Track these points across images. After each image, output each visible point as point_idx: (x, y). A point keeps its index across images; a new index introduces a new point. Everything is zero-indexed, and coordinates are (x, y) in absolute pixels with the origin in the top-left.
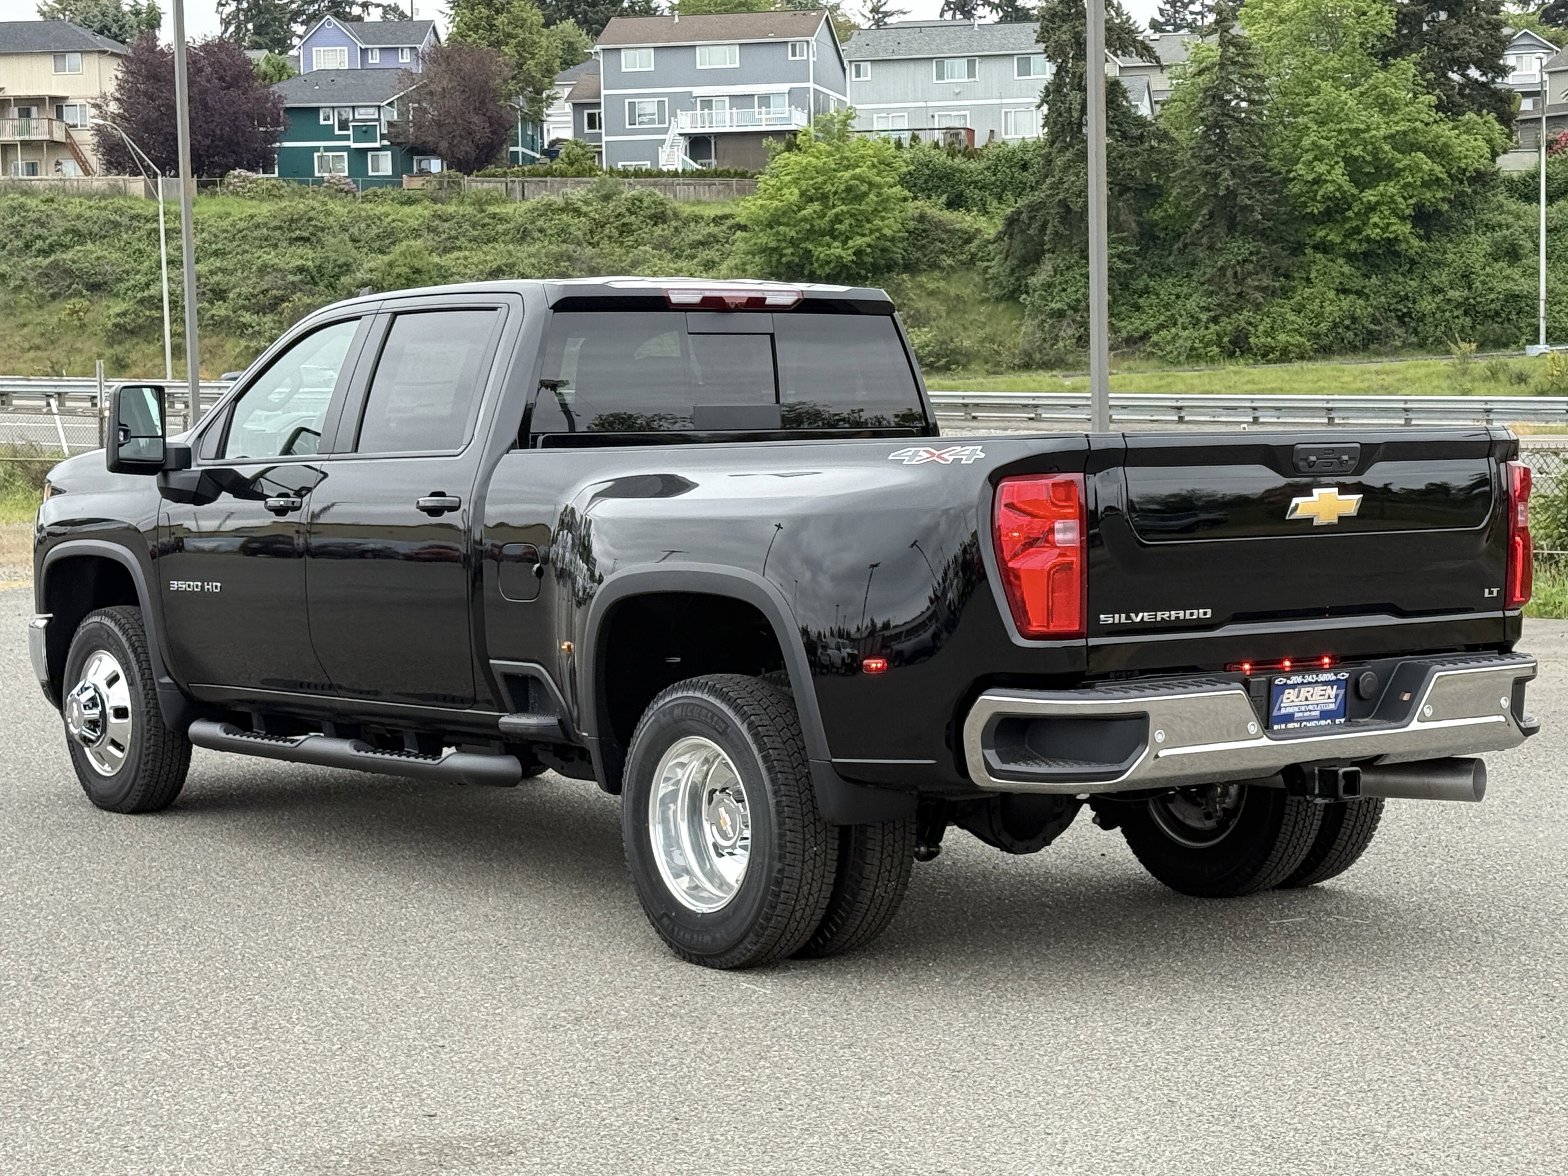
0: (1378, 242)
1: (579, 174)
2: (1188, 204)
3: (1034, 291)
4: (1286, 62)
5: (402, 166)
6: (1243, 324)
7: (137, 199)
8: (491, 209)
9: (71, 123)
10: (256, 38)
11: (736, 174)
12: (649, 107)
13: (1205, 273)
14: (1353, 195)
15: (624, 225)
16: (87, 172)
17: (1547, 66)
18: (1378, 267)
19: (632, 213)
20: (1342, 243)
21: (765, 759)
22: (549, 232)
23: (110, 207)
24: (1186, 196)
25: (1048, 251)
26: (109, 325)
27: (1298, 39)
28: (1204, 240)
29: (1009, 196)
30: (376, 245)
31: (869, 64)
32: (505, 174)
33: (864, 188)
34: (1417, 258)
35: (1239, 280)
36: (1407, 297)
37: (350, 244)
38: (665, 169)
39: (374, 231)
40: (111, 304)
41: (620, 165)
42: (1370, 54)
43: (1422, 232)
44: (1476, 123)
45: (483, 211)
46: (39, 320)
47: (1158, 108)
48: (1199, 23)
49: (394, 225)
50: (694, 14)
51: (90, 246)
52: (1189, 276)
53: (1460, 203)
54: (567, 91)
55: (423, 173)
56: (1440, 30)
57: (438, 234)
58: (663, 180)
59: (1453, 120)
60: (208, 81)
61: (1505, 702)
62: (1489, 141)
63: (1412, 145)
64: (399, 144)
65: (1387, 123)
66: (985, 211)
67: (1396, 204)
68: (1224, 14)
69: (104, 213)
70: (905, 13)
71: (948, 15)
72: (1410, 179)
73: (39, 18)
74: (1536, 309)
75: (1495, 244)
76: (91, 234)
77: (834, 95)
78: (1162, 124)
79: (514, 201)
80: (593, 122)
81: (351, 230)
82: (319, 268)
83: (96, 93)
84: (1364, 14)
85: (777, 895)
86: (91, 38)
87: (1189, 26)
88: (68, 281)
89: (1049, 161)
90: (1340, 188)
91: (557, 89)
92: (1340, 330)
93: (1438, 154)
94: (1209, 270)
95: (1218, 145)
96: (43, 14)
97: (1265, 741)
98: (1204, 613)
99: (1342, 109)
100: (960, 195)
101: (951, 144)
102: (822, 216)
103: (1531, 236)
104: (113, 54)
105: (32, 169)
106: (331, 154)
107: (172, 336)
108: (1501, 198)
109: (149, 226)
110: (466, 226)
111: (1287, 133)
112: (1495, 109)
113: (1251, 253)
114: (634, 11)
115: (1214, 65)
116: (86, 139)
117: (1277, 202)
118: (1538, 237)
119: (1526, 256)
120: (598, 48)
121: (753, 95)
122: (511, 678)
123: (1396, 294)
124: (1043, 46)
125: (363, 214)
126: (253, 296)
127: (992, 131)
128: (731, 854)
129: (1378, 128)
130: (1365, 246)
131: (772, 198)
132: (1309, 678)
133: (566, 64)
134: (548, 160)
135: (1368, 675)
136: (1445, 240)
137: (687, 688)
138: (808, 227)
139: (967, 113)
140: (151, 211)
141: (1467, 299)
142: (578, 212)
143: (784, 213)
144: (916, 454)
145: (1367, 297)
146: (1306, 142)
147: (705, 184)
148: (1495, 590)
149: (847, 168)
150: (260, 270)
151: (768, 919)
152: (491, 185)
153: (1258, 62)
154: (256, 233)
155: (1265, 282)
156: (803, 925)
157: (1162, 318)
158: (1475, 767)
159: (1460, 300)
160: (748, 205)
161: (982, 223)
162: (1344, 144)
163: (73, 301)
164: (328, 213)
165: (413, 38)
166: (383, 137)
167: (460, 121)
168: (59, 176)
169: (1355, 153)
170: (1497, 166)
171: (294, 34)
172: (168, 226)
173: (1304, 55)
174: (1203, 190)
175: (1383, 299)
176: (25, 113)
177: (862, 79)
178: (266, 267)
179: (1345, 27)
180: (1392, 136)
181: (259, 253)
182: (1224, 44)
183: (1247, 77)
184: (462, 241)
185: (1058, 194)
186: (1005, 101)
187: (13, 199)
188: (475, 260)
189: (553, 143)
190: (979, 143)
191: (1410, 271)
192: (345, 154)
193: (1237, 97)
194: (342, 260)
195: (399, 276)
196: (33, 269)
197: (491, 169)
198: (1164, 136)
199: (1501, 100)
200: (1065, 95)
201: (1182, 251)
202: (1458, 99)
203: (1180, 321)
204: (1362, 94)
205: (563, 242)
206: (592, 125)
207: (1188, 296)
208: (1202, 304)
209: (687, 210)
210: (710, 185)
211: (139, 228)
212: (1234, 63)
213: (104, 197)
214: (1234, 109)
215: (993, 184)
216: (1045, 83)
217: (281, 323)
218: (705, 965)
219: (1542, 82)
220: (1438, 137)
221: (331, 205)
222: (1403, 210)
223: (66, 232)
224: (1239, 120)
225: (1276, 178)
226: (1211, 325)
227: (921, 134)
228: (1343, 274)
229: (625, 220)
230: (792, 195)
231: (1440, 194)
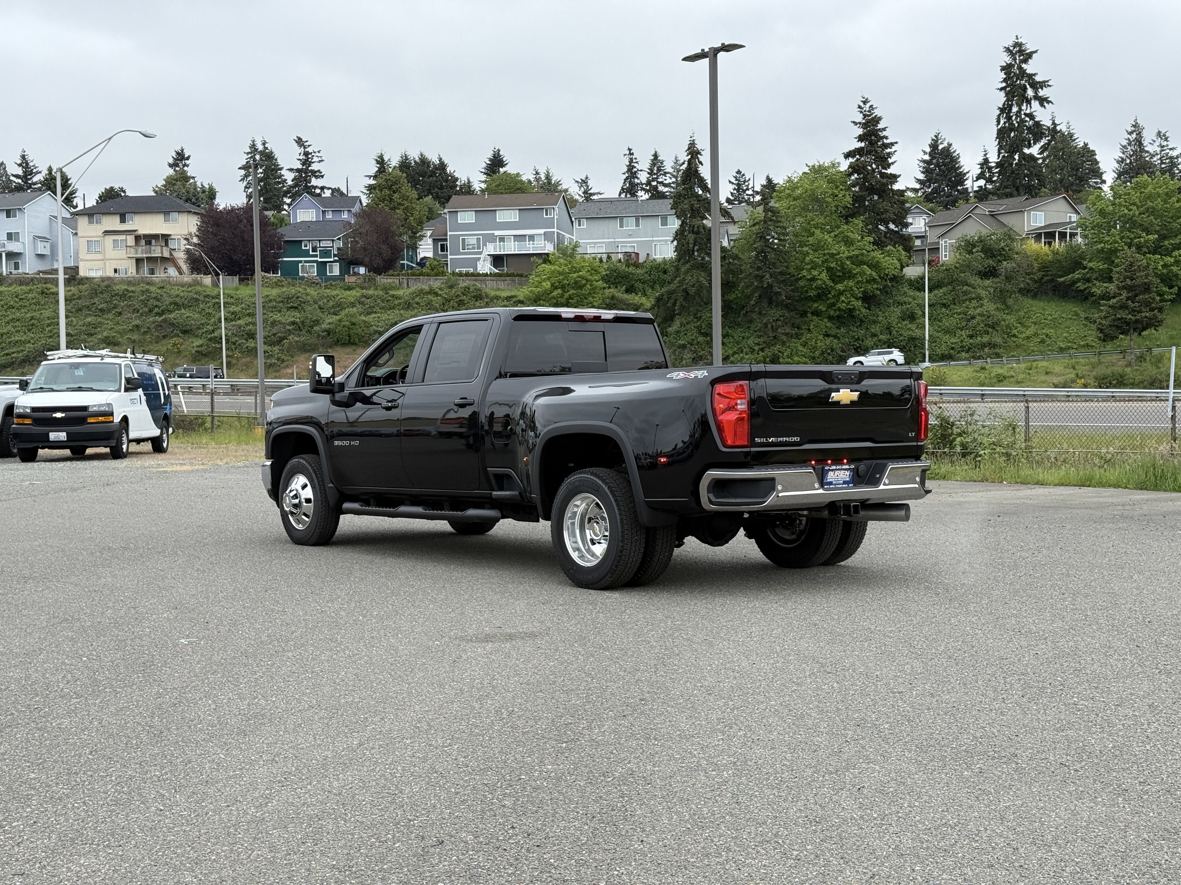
0: (844, 310)
1: (436, 275)
2: (748, 291)
3: (671, 335)
4: (797, 220)
5: (345, 271)
6: (776, 352)
7: (207, 287)
8: (391, 292)
9: (172, 248)
10: (265, 205)
11: (517, 275)
12: (472, 241)
13: (757, 326)
14: (831, 286)
15: (460, 301)
16: (180, 273)
17: (928, 223)
18: (844, 323)
19: (464, 295)
20: (826, 311)
21: (616, 501)
22: (422, 304)
23: (194, 291)
24: (747, 287)
25: (677, 314)
26: (193, 352)
27: (803, 209)
28: (757, 309)
29: (657, 287)
30: (332, 311)
31: (585, 220)
32: (398, 275)
33: (584, 282)
34: (864, 319)
35: (774, 329)
36: (859, 339)
37: (319, 310)
38: (481, 272)
39: (331, 303)
40: (194, 341)
41: (457, 270)
42: (839, 216)
43: (867, 305)
44: (892, 251)
45: (387, 293)
46: (156, 349)
47: (732, 243)
48: (752, 200)
49: (341, 300)
50: (494, 194)
51: (183, 311)
52: (749, 327)
53: (885, 291)
54: (429, 233)
55: (356, 274)
56: (874, 204)
57: (364, 305)
58: (480, 278)
59: (881, 250)
60: (245, 227)
61: (918, 479)
62: (899, 260)
63: (861, 262)
64: (343, 259)
65: (848, 251)
66: (645, 294)
67: (853, 291)
68: (766, 196)
69: (190, 294)
70: (601, 194)
71: (623, 196)
72: (860, 279)
73: (153, 194)
74: (923, 345)
75: (903, 312)
76: (183, 305)
77: (567, 236)
78: (735, 251)
79: (403, 288)
80: (443, 248)
81: (319, 303)
82: (303, 322)
83: (186, 233)
84: (837, 196)
85: (620, 557)
86: (183, 204)
87: (746, 201)
88: (172, 329)
89: (678, 269)
90: (824, 283)
91: (424, 232)
92: (825, 355)
93: (874, 267)
94: (759, 324)
95: (763, 262)
96: (156, 192)
97: (821, 491)
98: (796, 439)
99: (825, 243)
100: (633, 286)
101: (628, 260)
102: (562, 296)
103: (921, 308)
104: (195, 213)
105: (152, 272)
106: (308, 264)
107: (226, 357)
108: (905, 289)
109: (214, 301)
110: (379, 301)
111: (797, 255)
112: (903, 244)
113: (780, 316)
114: (462, 192)
115: (761, 221)
116: (181, 256)
117: (793, 290)
118: (925, 309)
119: (919, 319)
120: (446, 211)
121: (526, 235)
122: (497, 476)
123: (853, 337)
124: (674, 211)
125: (325, 295)
126: (269, 337)
127: (648, 254)
128: (599, 543)
129: (843, 253)
130: (838, 313)
131: (536, 287)
132: (838, 467)
133: (429, 219)
134: (420, 268)
135: (862, 467)
136: (878, 310)
137: (581, 473)
138: (555, 301)
139: (635, 245)
140: (215, 292)
141: (889, 340)
142: (436, 294)
143: (543, 294)
144: (678, 375)
145: (839, 339)
146: (807, 259)
147: (501, 280)
148: (913, 434)
149: (575, 272)
150: (272, 323)
151: (617, 567)
152: (391, 280)
153: (783, 220)
154: (270, 305)
155: (788, 331)
156: (630, 570)
157: (735, 349)
158: (906, 507)
159: (886, 340)
160: (524, 290)
161: (644, 300)
162: (826, 261)
163: (175, 339)
164: (307, 294)
165: (349, 205)
166: (335, 255)
167: (375, 248)
168: (166, 275)
169: (832, 266)
170: (904, 273)
171: (285, 203)
172: (226, 300)
173: (806, 216)
174: (756, 284)
175: (847, 340)
176: (149, 243)
177: (582, 227)
178: (275, 321)
179: (827, 202)
180: (851, 257)
181: (272, 314)
182: (766, 211)
183: (777, 227)
184: (377, 309)
185: (682, 286)
186: (655, 239)
187: (143, 287)
188: (384, 318)
189: (422, 259)
190: (641, 260)
191: (860, 325)
192: (315, 264)
193: (773, 237)
194: (315, 318)
195: (344, 326)
196: (153, 323)
197: (391, 272)
198: (736, 257)
199: (905, 240)
200: (686, 236)
201: (745, 315)
202: (883, 239)
203: (745, 350)
204: (836, 236)
205: (429, 309)
206: (442, 250)
207: (748, 338)
208: (756, 342)
209: (493, 293)
210: (504, 281)
211: (209, 302)
212: (771, 220)
213: (190, 286)
214: (771, 243)
215: (649, 280)
216: (675, 230)
217: (283, 350)
218: (589, 588)
219: (926, 231)
220: (874, 258)
221: (308, 290)
222: (857, 294)
223: (171, 304)
224: (773, 249)
225: (793, 278)
226: (761, 352)
227: (612, 256)
228: (827, 327)
229: (460, 298)
230: (547, 285)
231: (875, 286)
